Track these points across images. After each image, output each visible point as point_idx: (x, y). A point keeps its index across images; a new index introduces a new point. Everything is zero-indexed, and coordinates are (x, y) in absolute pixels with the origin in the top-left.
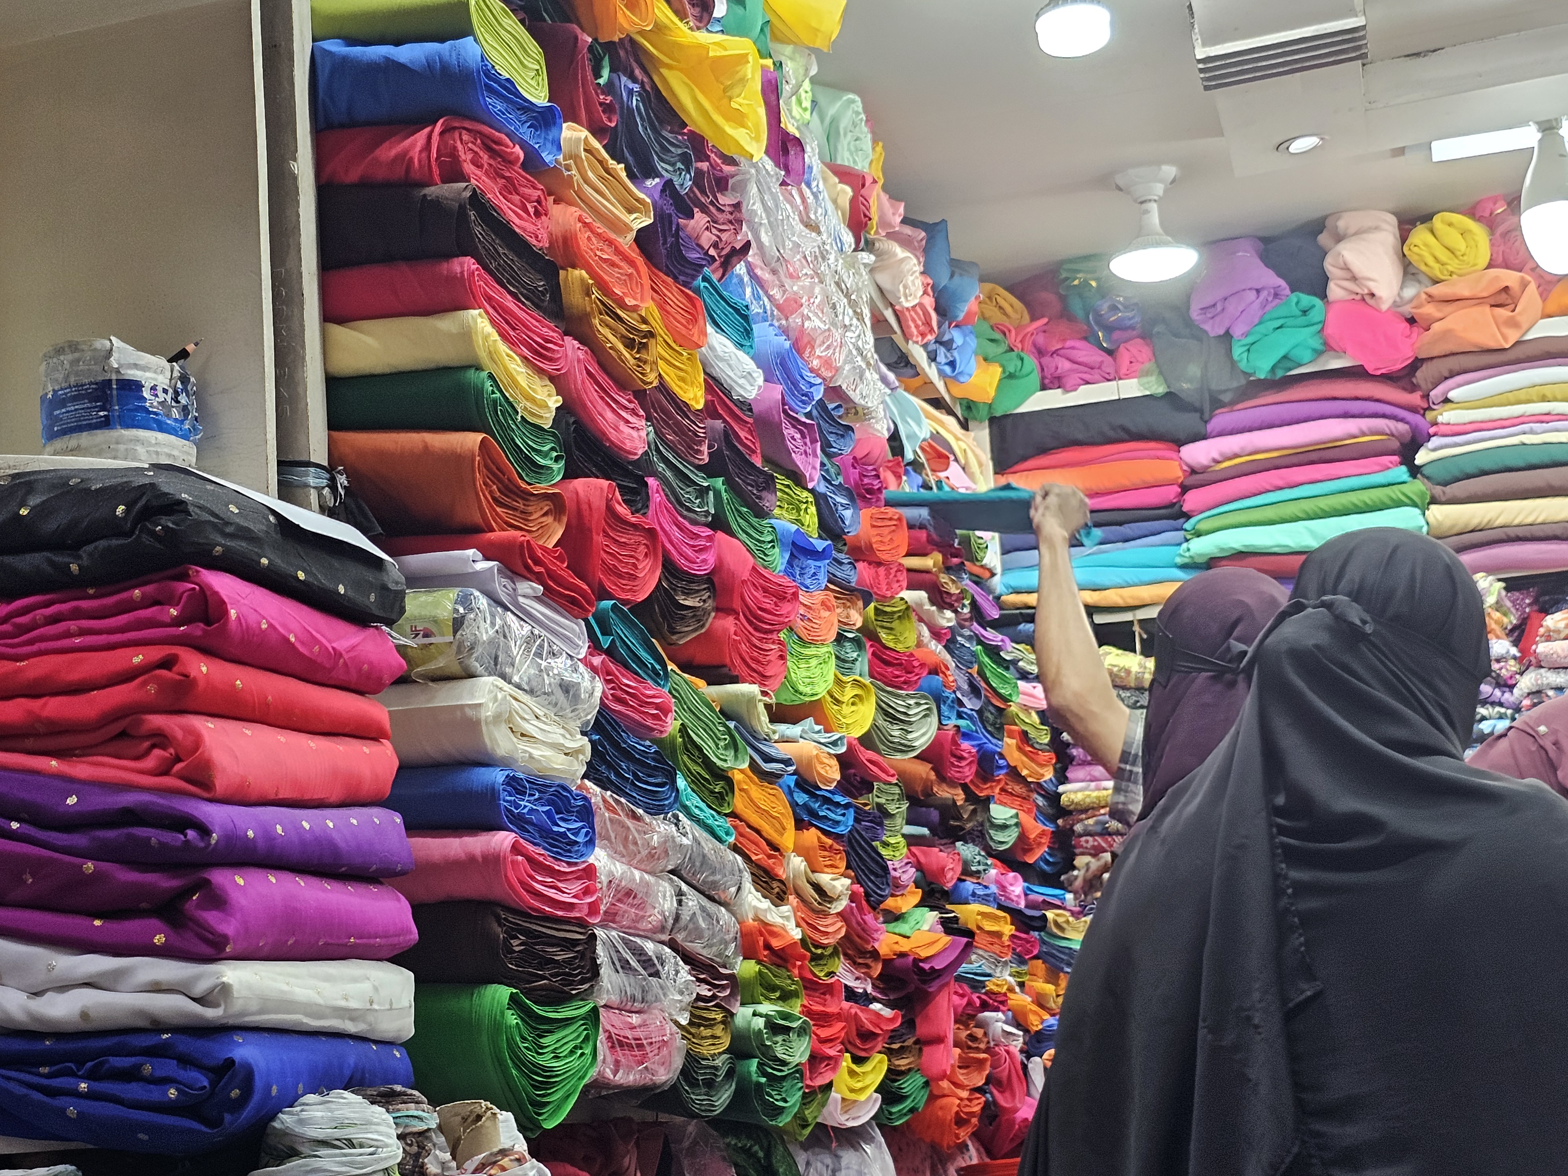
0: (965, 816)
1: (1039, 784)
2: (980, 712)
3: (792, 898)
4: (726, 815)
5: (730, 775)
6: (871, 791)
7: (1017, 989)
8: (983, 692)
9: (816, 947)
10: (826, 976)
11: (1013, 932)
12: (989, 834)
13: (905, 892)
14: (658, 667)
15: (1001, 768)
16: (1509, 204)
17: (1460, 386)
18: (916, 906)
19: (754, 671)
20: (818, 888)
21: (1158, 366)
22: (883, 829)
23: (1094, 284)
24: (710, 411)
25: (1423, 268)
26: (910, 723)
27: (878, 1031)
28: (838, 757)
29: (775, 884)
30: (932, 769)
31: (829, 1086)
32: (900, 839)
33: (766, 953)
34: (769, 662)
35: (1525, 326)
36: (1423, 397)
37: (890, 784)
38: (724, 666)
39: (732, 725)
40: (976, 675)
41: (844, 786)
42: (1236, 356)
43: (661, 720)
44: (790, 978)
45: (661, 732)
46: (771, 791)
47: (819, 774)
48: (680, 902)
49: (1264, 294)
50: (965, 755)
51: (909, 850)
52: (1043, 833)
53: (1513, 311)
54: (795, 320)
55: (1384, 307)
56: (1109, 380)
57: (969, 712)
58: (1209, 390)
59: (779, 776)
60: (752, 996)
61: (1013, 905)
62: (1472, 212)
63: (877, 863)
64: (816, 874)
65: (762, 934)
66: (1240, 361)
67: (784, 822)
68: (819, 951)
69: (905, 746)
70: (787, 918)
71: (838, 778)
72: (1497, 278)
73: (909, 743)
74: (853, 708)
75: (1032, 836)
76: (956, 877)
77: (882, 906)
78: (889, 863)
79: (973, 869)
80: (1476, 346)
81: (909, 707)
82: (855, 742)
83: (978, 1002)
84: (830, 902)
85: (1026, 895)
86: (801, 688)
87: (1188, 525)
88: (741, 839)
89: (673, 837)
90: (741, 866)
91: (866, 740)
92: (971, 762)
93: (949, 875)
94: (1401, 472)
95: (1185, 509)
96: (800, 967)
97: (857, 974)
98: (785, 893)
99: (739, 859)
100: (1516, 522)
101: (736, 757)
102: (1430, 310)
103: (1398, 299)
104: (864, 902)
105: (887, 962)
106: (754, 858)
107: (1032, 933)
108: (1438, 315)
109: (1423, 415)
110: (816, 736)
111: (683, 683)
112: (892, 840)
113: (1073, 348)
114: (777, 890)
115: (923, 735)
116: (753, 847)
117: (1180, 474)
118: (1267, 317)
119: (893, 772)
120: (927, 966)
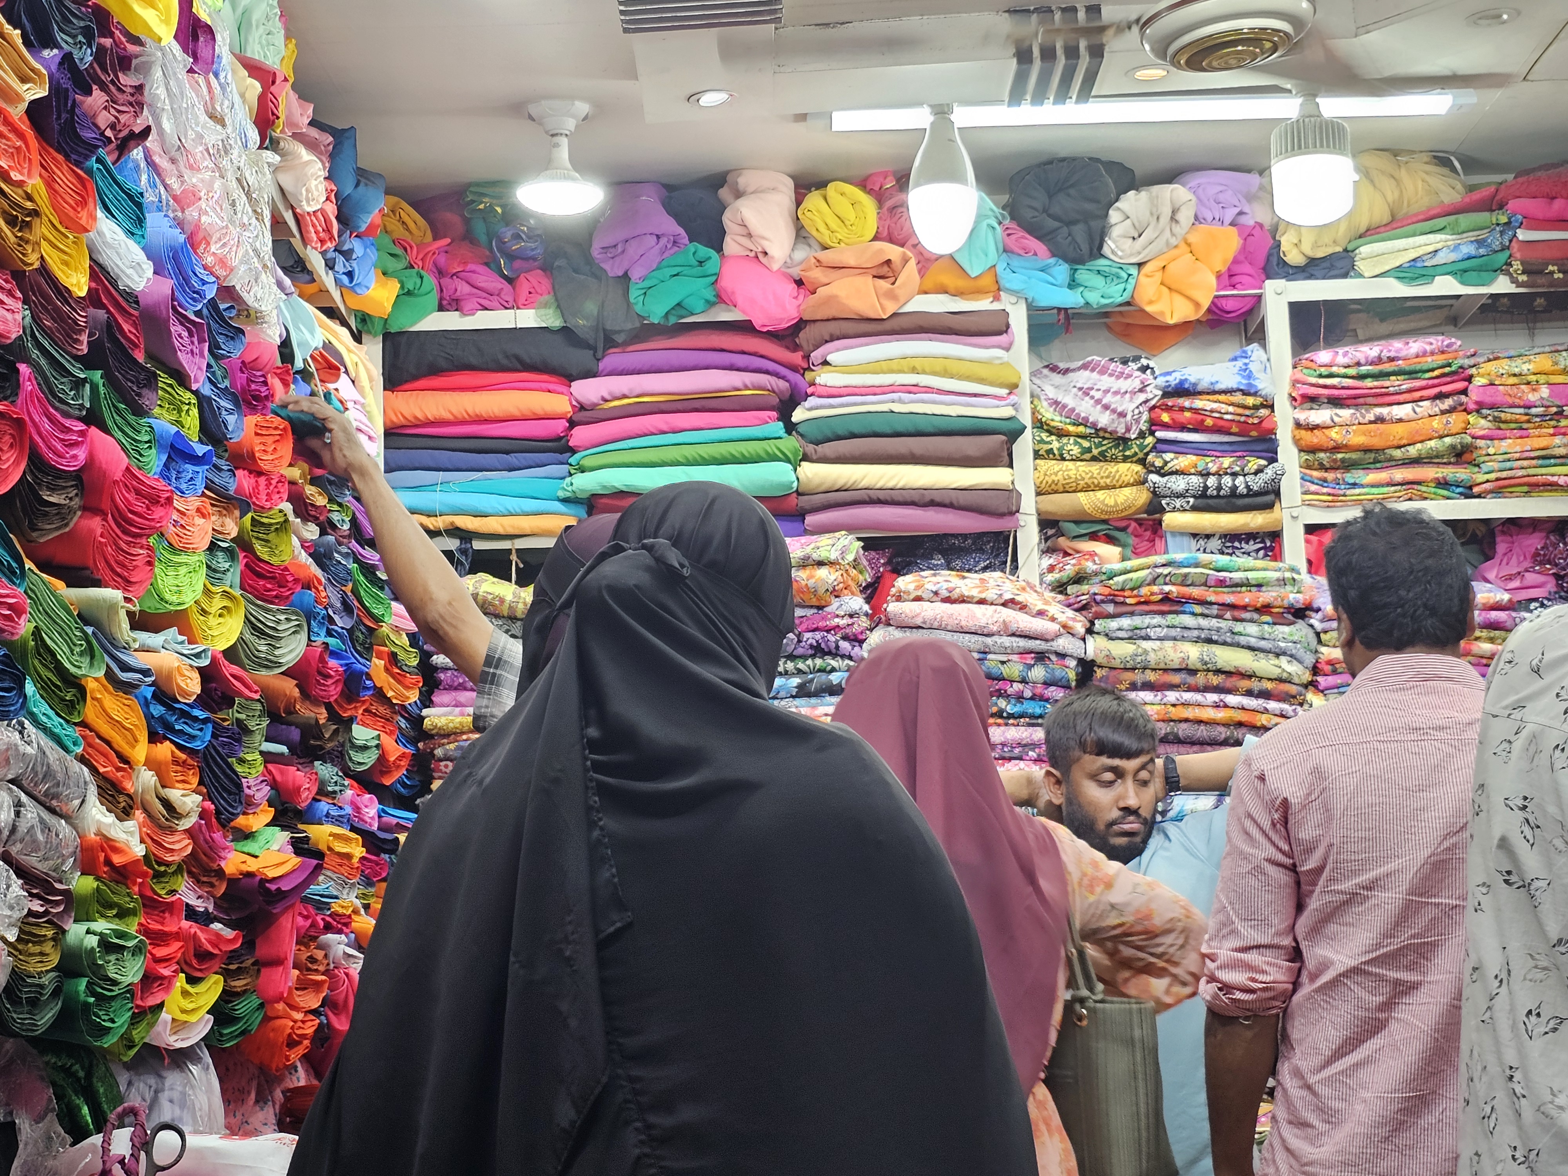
0: (327, 736)
1: (403, 707)
2: (350, 631)
3: (139, 814)
4: (75, 724)
5: (83, 683)
6: (232, 706)
7: (362, 911)
8: (355, 611)
9: (159, 864)
10: (167, 894)
11: (364, 854)
12: (349, 755)
13: (258, 810)
14: (14, 565)
15: (368, 689)
16: (898, 180)
17: (838, 350)
18: (267, 825)
19: (119, 575)
20: (167, 804)
21: (557, 300)
22: (241, 745)
23: (499, 210)
24: (93, 299)
25: (814, 233)
26: (280, 638)
27: (216, 952)
28: (200, 670)
29: (122, 799)
30: (297, 685)
31: (161, 1006)
32: (257, 756)
33: (105, 869)
34: (135, 567)
35: (902, 301)
36: (803, 357)
37: (252, 699)
38: (87, 568)
39: (89, 630)
40: (349, 594)
41: (203, 701)
42: (632, 300)
43: (13, 621)
44: (129, 895)
45: (13, 634)
46: (126, 702)
47: (178, 686)
48: (18, 814)
49: (663, 241)
50: (332, 673)
51: (265, 767)
52: (403, 756)
53: (893, 284)
54: (191, 214)
55: (775, 267)
56: (506, 308)
57: (340, 630)
58: (604, 330)
59: (136, 687)
60: (87, 913)
61: (366, 827)
62: (863, 184)
63: (231, 780)
64: (167, 790)
65: (103, 850)
66: (636, 304)
67: (137, 733)
68: (162, 869)
69: (271, 662)
70: (131, 833)
71: (198, 690)
72: (881, 251)
73: (275, 659)
74: (221, 620)
75: (392, 759)
76: (311, 796)
77: (232, 824)
78: (243, 780)
79: (330, 789)
80: (857, 314)
81: (278, 622)
82: (220, 656)
83: (322, 924)
84: (178, 819)
85: (380, 817)
86: (168, 596)
87: (573, 460)
88: (90, 750)
89: (16, 745)
90: (88, 779)
91: (230, 654)
92: (337, 681)
93: (304, 795)
94: (778, 428)
95: (571, 444)
96: (140, 884)
97: (200, 892)
98: (131, 808)
99: (85, 769)
100: (878, 486)
101: (91, 664)
102: (816, 275)
103: (788, 261)
104: (214, 820)
105: (232, 882)
106: (102, 770)
107: (382, 855)
108: (826, 281)
109: (803, 375)
110: (179, 647)
111: (40, 583)
112: (249, 757)
113: (473, 272)
114: (123, 804)
115: (291, 651)
116: (102, 760)
117: (570, 409)
118: (664, 263)
119: (256, 688)
120: (273, 887)
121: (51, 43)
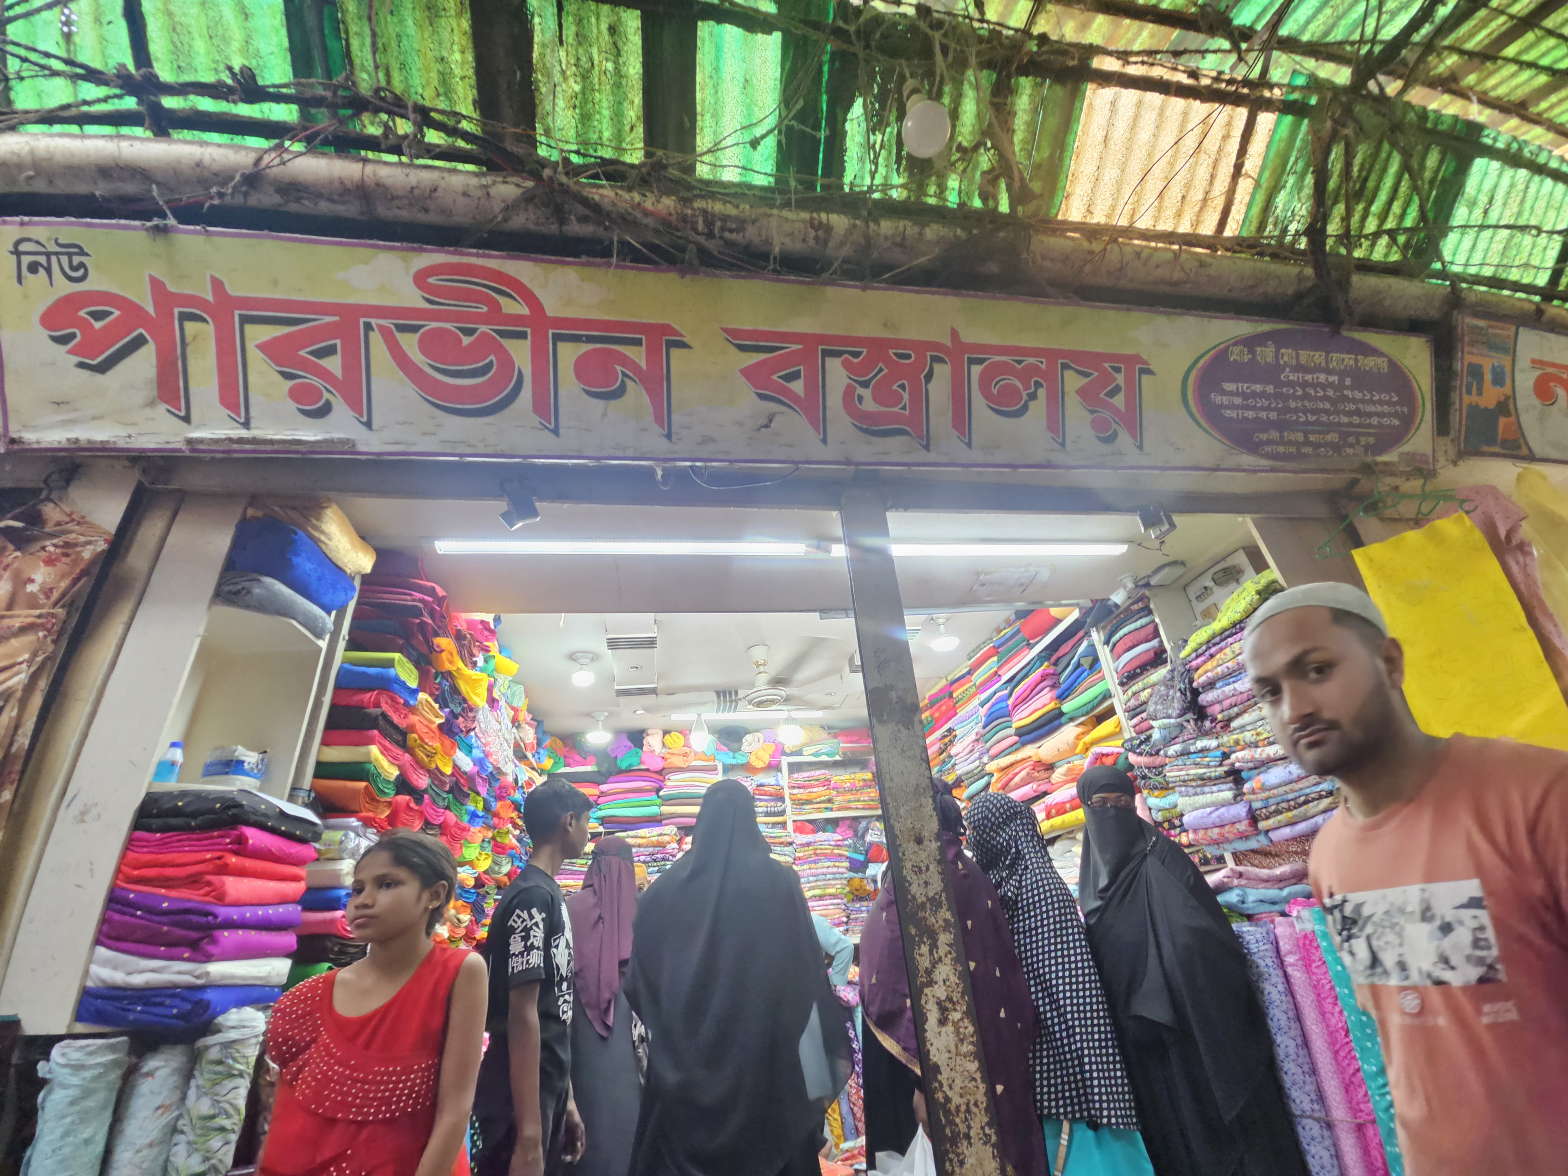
6: (485, 887)
16: (688, 732)
17: (672, 776)
20: (458, 920)
21: (596, 763)
23: (580, 741)
24: (453, 775)
25: (667, 745)
26: (502, 865)
28: (475, 878)
35: (689, 763)
36: (663, 778)
37: (492, 884)
41: (475, 887)
47: (468, 883)
49: (627, 748)
53: (687, 758)
54: (487, 748)
55: (657, 754)
58: (610, 771)
66: (618, 764)
71: (473, 884)
72: (684, 750)
73: (501, 871)
74: (483, 862)
80: (678, 766)
81: (503, 860)
82: (482, 873)
86: (467, 856)
91: (486, 872)
94: (655, 797)
100: (682, 812)
102: (668, 756)
103: (660, 753)
108: (670, 758)
109: (663, 783)
110: (468, 871)
113: (575, 757)
115: (506, 868)
117: (599, 793)
118: (627, 754)
119: (493, 881)
121: (447, 707)
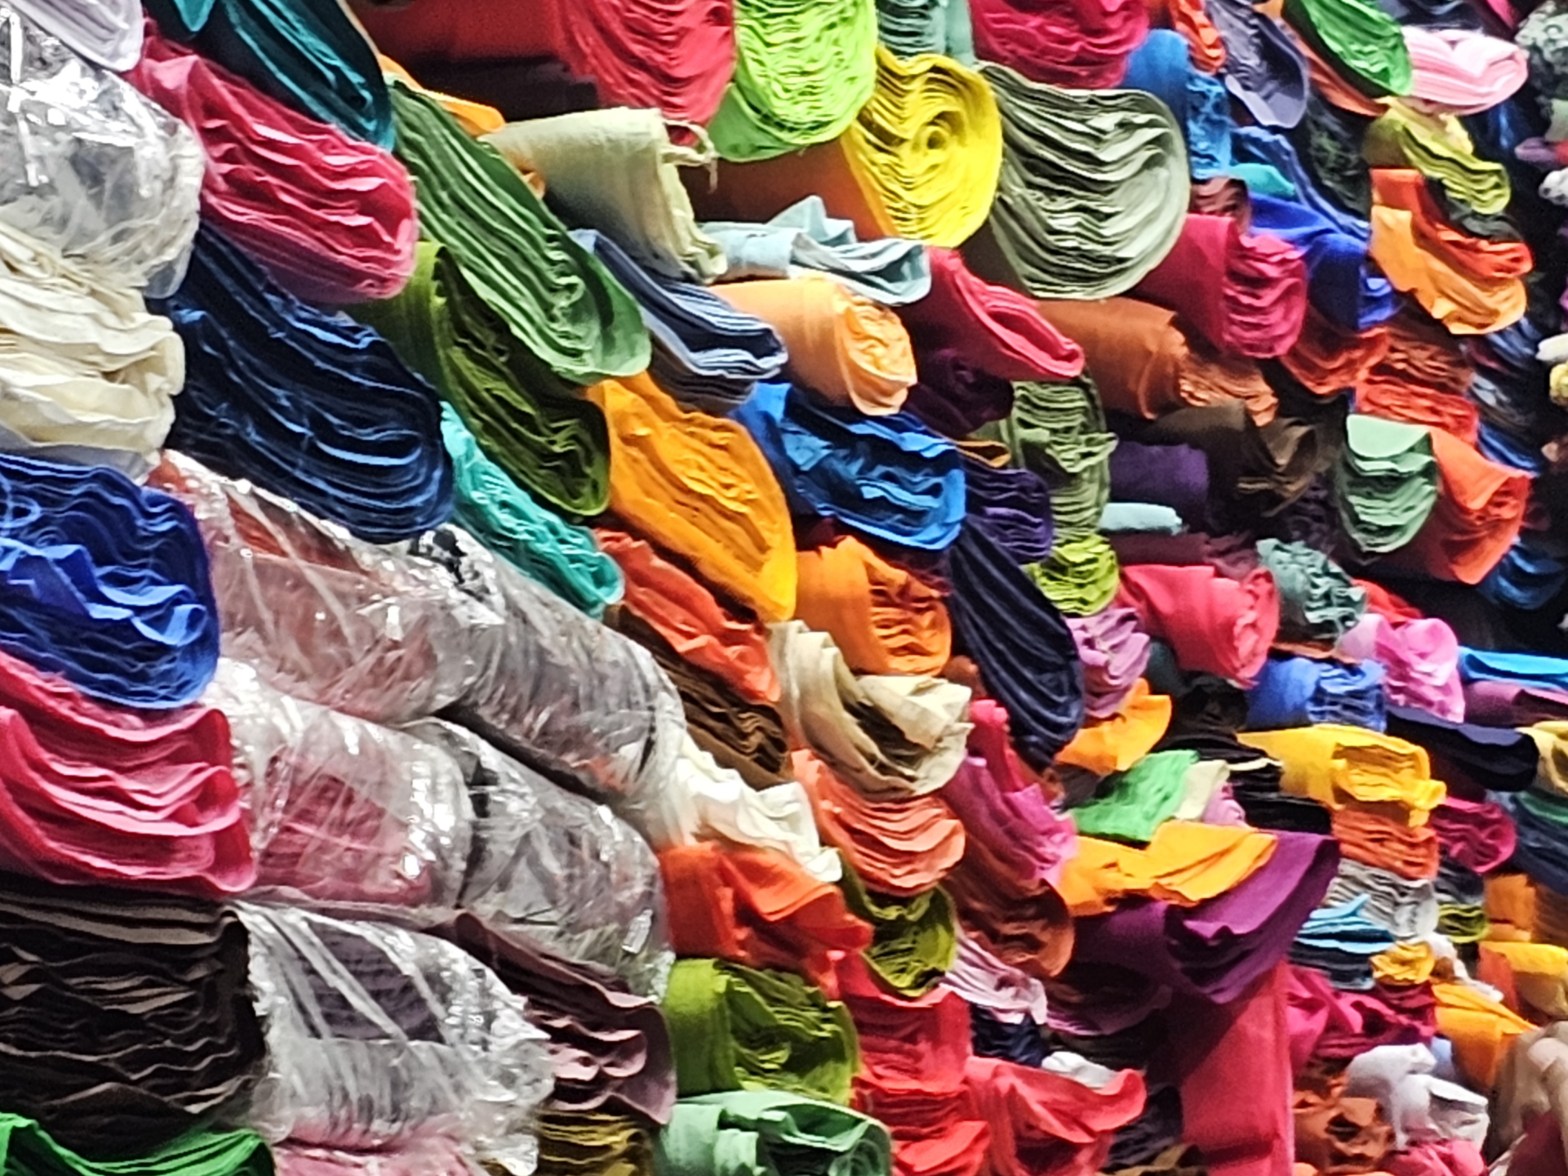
0: (1282, 461)
1: (1481, 340)
2: (1295, 135)
3: (802, 760)
4: (591, 522)
5: (591, 396)
6: (1005, 413)
7: (1460, 969)
8: (1306, 73)
9: (883, 900)
10: (916, 985)
11: (1442, 799)
12: (1350, 507)
13: (1121, 707)
14: (355, 78)
15: (1376, 302)
18: (1157, 748)
19: (640, 64)
20: (875, 722)
22: (1050, 523)
27: (1079, 1137)
28: (907, 313)
29: (750, 723)
30: (1174, 323)
32: (1096, 547)
33: (742, 934)
34: (682, 33)
37: (1055, 380)
38: (549, 57)
39: (586, 239)
40: (1279, 22)
41: (926, 403)
43: (378, 243)
44: (815, 1002)
45: (383, 281)
46: (717, 437)
47: (855, 370)
48: (481, 804)
50: (1271, 271)
51: (1123, 577)
52: (1507, 490)
57: (1267, 137)
59: (738, 388)
60: (712, 1069)
61: (1432, 717)
63: (1038, 626)
64: (868, 680)
65: (727, 880)
67: (760, 524)
68: (892, 913)
69: (1097, 260)
70: (791, 821)
71: (909, 375)
73: (1107, 251)
74: (936, 156)
75: (1476, 504)
76: (1265, 646)
77: (1061, 757)
78: (1071, 623)
79: (1313, 617)
81: (1097, 137)
82: (955, 264)
83: (1356, 1020)
84: (911, 762)
85: (1467, 682)
86: (782, 108)
88: (640, 593)
89: (445, 607)
90: (651, 678)
91: (981, 253)
92: (1289, 292)
93: (1246, 643)
96: (842, 967)
97: (1004, 969)
98: (781, 746)
99: (642, 654)
101: (608, 341)
104: (1009, 752)
105: (1089, 928)
106: (682, 646)
107: (1492, 796)
110: (835, 255)
111: (432, 122)
112: (1074, 554)
114: (756, 739)
115: (1149, 220)
116: (678, 616)
119: (1070, 345)
120: (1207, 928)
